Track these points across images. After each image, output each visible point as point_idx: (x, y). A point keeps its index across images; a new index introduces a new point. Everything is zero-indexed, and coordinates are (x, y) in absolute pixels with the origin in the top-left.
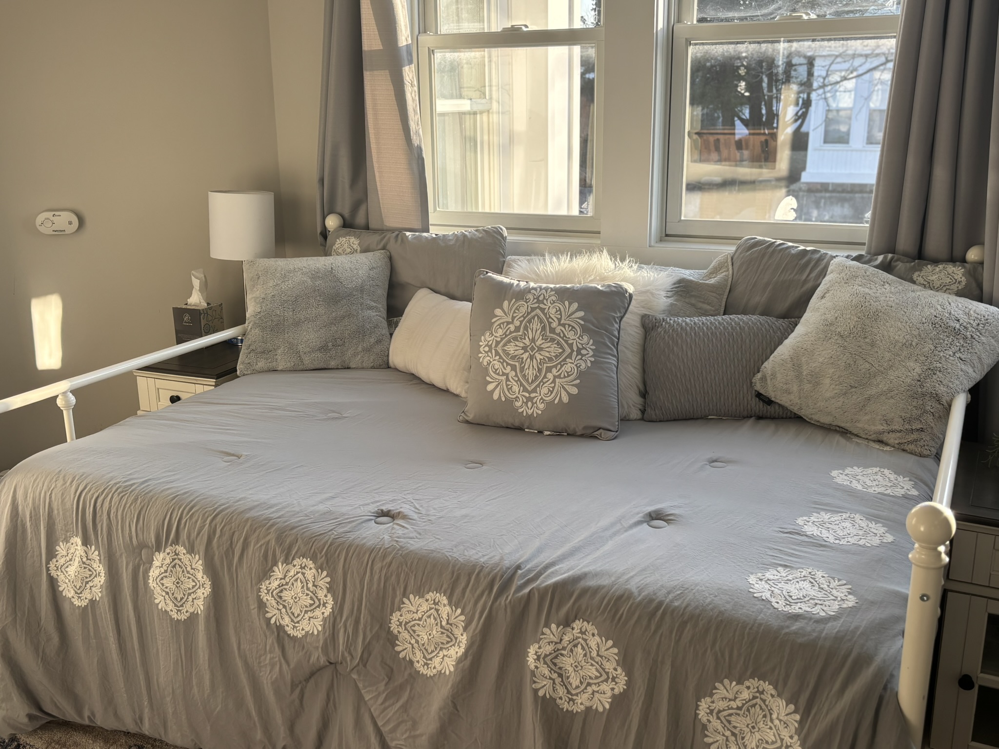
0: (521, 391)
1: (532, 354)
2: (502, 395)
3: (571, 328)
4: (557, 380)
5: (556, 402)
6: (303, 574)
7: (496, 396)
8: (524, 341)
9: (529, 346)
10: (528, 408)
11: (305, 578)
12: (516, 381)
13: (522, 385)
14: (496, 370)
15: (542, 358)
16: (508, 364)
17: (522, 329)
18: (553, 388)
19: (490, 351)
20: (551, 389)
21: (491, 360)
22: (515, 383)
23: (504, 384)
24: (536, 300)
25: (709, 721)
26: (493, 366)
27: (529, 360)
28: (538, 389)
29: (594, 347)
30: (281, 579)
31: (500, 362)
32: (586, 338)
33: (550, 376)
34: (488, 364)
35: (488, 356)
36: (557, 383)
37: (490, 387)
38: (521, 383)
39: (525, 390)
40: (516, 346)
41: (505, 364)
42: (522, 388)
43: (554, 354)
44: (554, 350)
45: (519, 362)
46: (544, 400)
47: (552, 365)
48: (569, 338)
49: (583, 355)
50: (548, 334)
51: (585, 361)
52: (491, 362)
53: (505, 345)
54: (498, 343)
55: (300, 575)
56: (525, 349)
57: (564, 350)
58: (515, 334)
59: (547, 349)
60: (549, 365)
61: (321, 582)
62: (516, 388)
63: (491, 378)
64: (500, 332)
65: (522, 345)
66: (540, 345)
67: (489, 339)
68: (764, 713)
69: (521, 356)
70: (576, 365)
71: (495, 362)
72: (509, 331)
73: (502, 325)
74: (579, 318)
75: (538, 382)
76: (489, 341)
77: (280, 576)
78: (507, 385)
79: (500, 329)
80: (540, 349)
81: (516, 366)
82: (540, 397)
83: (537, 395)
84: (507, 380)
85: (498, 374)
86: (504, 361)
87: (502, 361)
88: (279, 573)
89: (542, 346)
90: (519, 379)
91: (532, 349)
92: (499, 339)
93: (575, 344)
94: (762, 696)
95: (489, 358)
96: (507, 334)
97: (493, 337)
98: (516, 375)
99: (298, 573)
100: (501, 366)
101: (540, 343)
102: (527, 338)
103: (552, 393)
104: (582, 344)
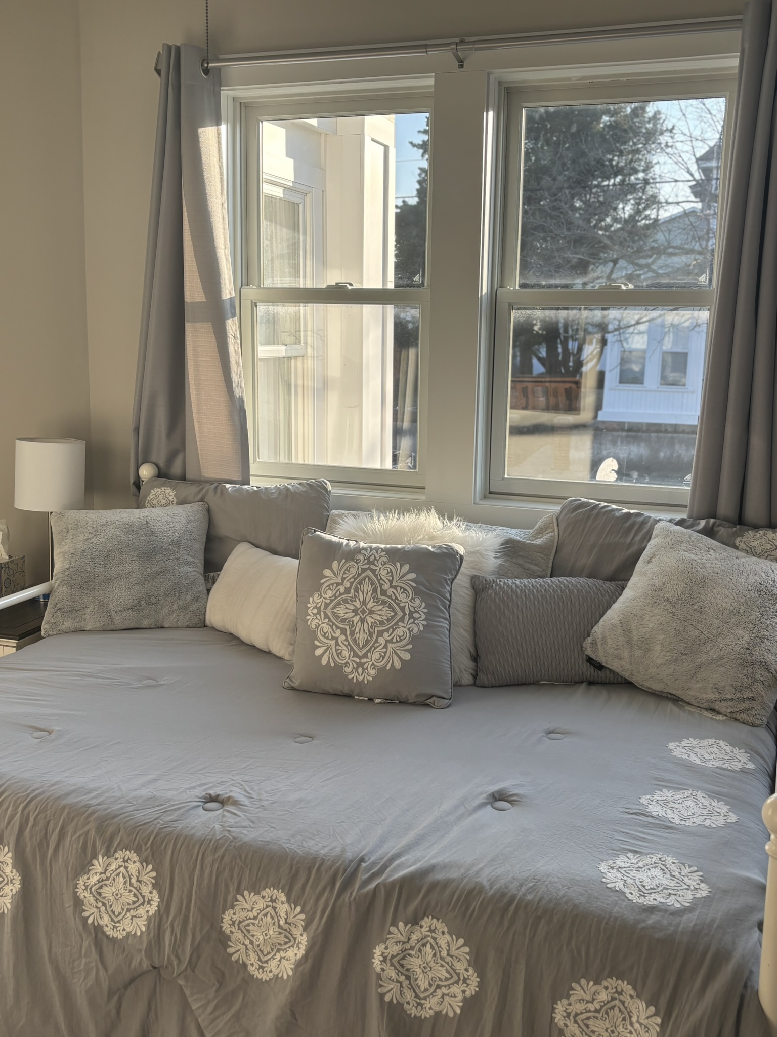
0: (351, 656)
1: (363, 617)
2: (331, 660)
3: (402, 590)
4: (389, 645)
5: (388, 668)
6: (126, 868)
7: (324, 662)
8: (354, 603)
9: (359, 608)
10: (359, 675)
11: (128, 872)
12: (346, 646)
13: (352, 649)
14: (325, 634)
15: (373, 621)
16: (337, 627)
17: (352, 591)
18: (385, 653)
19: (319, 613)
20: (383, 654)
21: (320, 623)
22: (345, 648)
23: (334, 649)
24: (366, 561)
25: (566, 1026)
26: (322, 629)
27: (359, 623)
28: (369, 654)
29: (426, 610)
30: (101, 873)
31: (330, 625)
32: (418, 601)
33: (382, 640)
34: (317, 627)
35: (317, 618)
36: (389, 648)
37: (318, 652)
38: (350, 646)
39: (356, 655)
40: (347, 608)
41: (334, 627)
42: (352, 653)
43: (386, 618)
44: (386, 613)
45: (349, 625)
46: (375, 666)
47: (383, 628)
48: (401, 601)
49: (415, 619)
50: (379, 596)
51: (418, 625)
52: (319, 625)
53: (334, 607)
54: (327, 605)
55: (122, 869)
56: (355, 611)
57: (396, 614)
58: (345, 596)
59: (378, 612)
60: (380, 629)
61: (146, 877)
62: (346, 653)
63: (320, 642)
64: (330, 594)
65: (352, 607)
66: (371, 608)
67: (318, 601)
68: (623, 1016)
69: (352, 619)
70: (409, 629)
71: (324, 625)
72: (338, 592)
73: (331, 587)
74: (411, 580)
75: (369, 647)
76: (318, 603)
77: (100, 870)
78: (337, 650)
79: (329, 591)
80: (371, 612)
81: (346, 629)
82: (371, 663)
83: (368, 660)
84: (337, 644)
85: (327, 638)
86: (334, 624)
87: (331, 624)
88: (98, 867)
89: (373, 609)
90: (349, 643)
91: (363, 612)
92: (328, 601)
93: (407, 607)
94: (621, 997)
95: (317, 621)
96: (337, 595)
97: (322, 599)
98: (346, 640)
99: (120, 867)
100: (330, 630)
101: (371, 605)
102: (357, 600)
103: (383, 658)
104: (414, 608)
